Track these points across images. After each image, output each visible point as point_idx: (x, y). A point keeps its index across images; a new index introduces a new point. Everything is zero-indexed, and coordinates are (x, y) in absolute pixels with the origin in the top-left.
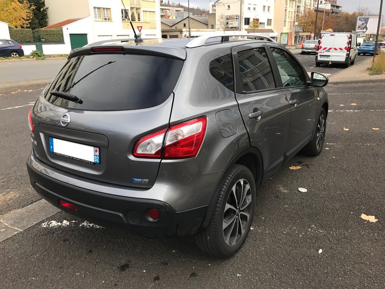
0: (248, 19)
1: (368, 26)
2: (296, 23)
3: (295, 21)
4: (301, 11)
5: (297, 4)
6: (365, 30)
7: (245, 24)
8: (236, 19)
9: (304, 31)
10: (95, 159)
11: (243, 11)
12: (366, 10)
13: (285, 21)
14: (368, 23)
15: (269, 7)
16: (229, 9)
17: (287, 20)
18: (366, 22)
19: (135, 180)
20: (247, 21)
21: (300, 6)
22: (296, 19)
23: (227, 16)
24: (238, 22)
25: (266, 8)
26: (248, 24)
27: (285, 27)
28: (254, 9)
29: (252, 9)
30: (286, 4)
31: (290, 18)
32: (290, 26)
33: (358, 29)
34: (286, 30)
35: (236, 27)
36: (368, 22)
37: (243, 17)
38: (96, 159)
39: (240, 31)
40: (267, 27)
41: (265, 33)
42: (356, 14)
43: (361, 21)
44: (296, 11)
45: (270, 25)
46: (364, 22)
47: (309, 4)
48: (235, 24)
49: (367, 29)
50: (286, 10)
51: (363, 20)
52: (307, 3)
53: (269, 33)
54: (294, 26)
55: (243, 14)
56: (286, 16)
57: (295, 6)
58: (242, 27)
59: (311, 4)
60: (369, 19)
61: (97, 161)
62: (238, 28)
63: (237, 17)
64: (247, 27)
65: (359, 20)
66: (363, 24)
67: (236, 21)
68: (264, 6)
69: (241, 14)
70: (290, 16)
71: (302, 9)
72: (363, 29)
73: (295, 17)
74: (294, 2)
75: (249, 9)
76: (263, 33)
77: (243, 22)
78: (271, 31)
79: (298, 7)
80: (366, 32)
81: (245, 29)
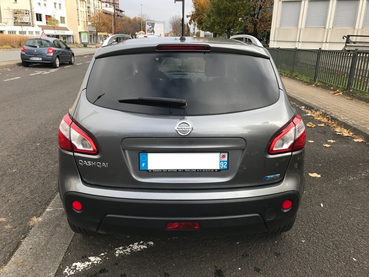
0: (40, 15)
1: (154, 30)
2: (89, 23)
3: (88, 20)
4: (91, 12)
5: (87, 4)
6: (153, 33)
7: (38, 20)
8: (26, 14)
9: (98, 31)
10: (220, 165)
11: (33, 7)
12: (145, 16)
13: (78, 20)
14: (154, 28)
15: (60, 5)
16: (16, 2)
17: (81, 19)
18: (153, 27)
19: (268, 178)
20: (39, 17)
21: (90, 7)
22: (88, 19)
23: (15, 10)
24: (28, 17)
25: (57, 5)
26: (41, 20)
27: (79, 26)
28: (45, 5)
29: (42, 5)
30: (77, 4)
31: (83, 17)
32: (83, 26)
33: (147, 32)
34: (81, 29)
35: (27, 23)
36: (155, 26)
37: (34, 12)
38: (223, 165)
39: (33, 27)
40: (61, 25)
41: (60, 31)
42: (137, 18)
43: (149, 25)
44: (87, 11)
45: (64, 23)
46: (151, 26)
47: (98, 6)
48: (26, 19)
49: (154, 32)
50: (77, 9)
51: (150, 24)
52: (95, 5)
53: (64, 31)
54: (87, 26)
55: (33, 9)
56: (78, 15)
57: (86, 7)
58: (35, 23)
59: (99, 6)
60: (155, 24)
61: (224, 167)
62: (30, 24)
63: (26, 12)
64: (39, 23)
65: (147, 24)
66: (150, 28)
67: (27, 16)
68: (55, 3)
69: (31, 9)
70: (83, 16)
71: (92, 10)
72: (151, 32)
73: (87, 17)
74: (84, 2)
75: (40, 5)
76: (58, 31)
77: (34, 18)
78: (66, 29)
79: (88, 7)
80: (154, 34)
81: (38, 25)
